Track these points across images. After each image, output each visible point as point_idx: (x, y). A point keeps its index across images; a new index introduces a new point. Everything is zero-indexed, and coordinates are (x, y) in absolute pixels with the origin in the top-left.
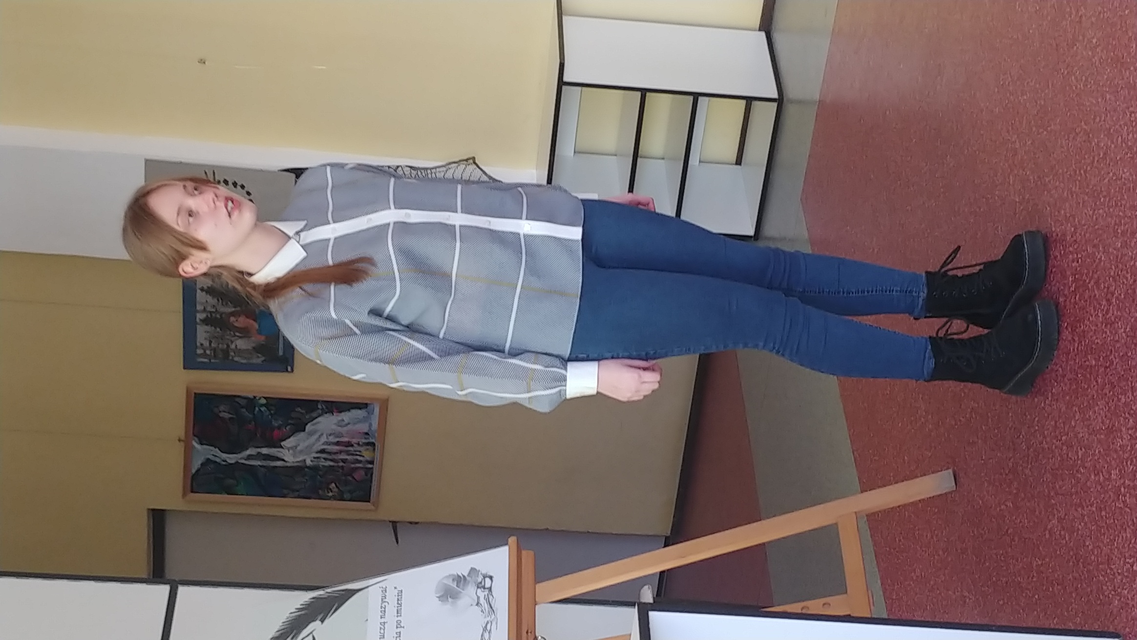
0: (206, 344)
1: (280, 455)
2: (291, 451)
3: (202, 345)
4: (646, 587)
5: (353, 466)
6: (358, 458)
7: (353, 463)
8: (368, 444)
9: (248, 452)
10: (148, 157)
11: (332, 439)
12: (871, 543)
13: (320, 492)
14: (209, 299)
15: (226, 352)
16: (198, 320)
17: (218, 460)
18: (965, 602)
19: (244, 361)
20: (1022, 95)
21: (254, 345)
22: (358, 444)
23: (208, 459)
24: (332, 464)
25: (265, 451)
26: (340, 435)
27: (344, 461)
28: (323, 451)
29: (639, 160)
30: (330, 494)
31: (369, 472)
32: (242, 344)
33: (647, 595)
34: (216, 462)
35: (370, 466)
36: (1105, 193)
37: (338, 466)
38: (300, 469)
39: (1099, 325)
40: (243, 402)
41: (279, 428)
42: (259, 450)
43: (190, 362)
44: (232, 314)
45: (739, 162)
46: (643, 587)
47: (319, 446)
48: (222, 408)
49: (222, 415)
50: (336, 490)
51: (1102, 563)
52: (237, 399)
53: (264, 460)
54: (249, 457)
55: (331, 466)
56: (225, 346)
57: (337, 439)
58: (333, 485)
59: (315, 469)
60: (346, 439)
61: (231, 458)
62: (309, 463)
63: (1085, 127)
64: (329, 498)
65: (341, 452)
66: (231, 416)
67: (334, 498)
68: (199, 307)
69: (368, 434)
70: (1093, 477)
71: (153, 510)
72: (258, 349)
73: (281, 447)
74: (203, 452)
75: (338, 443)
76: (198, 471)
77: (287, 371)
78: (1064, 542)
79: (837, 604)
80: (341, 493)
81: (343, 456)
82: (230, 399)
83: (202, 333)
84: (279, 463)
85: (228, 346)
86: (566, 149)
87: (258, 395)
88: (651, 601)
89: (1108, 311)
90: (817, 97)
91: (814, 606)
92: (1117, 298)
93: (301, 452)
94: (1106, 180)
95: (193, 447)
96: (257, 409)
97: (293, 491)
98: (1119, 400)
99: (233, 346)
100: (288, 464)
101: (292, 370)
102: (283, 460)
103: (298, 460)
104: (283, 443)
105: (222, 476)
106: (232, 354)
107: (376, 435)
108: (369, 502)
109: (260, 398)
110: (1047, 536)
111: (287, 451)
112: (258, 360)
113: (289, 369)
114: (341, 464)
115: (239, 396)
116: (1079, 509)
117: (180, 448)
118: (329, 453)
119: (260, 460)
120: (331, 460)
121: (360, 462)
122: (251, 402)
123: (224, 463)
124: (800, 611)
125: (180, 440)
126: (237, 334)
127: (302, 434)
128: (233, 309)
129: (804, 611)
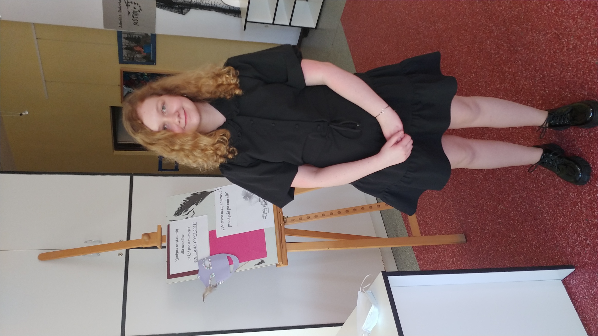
0: (126, 55)
14: (127, 42)
15: (133, 59)
16: (123, 48)
19: (139, 61)
21: (142, 56)
32: (138, 56)
40: (139, 74)
43: (121, 61)
44: (135, 46)
48: (133, 76)
49: (132, 78)
56: (133, 57)
66: (135, 79)
68: (123, 44)
71: (112, 107)
72: (144, 58)
74: (127, 90)
77: (154, 65)
82: (136, 74)
83: (125, 52)
85: (134, 56)
87: (144, 72)
95: (124, 88)
96: (144, 76)
99: (135, 56)
101: (155, 64)
106: (135, 59)
109: (145, 73)
112: (144, 61)
113: (154, 64)
115: (138, 72)
117: (119, 88)
122: (142, 74)
125: (119, 86)
126: (137, 53)
128: (135, 45)
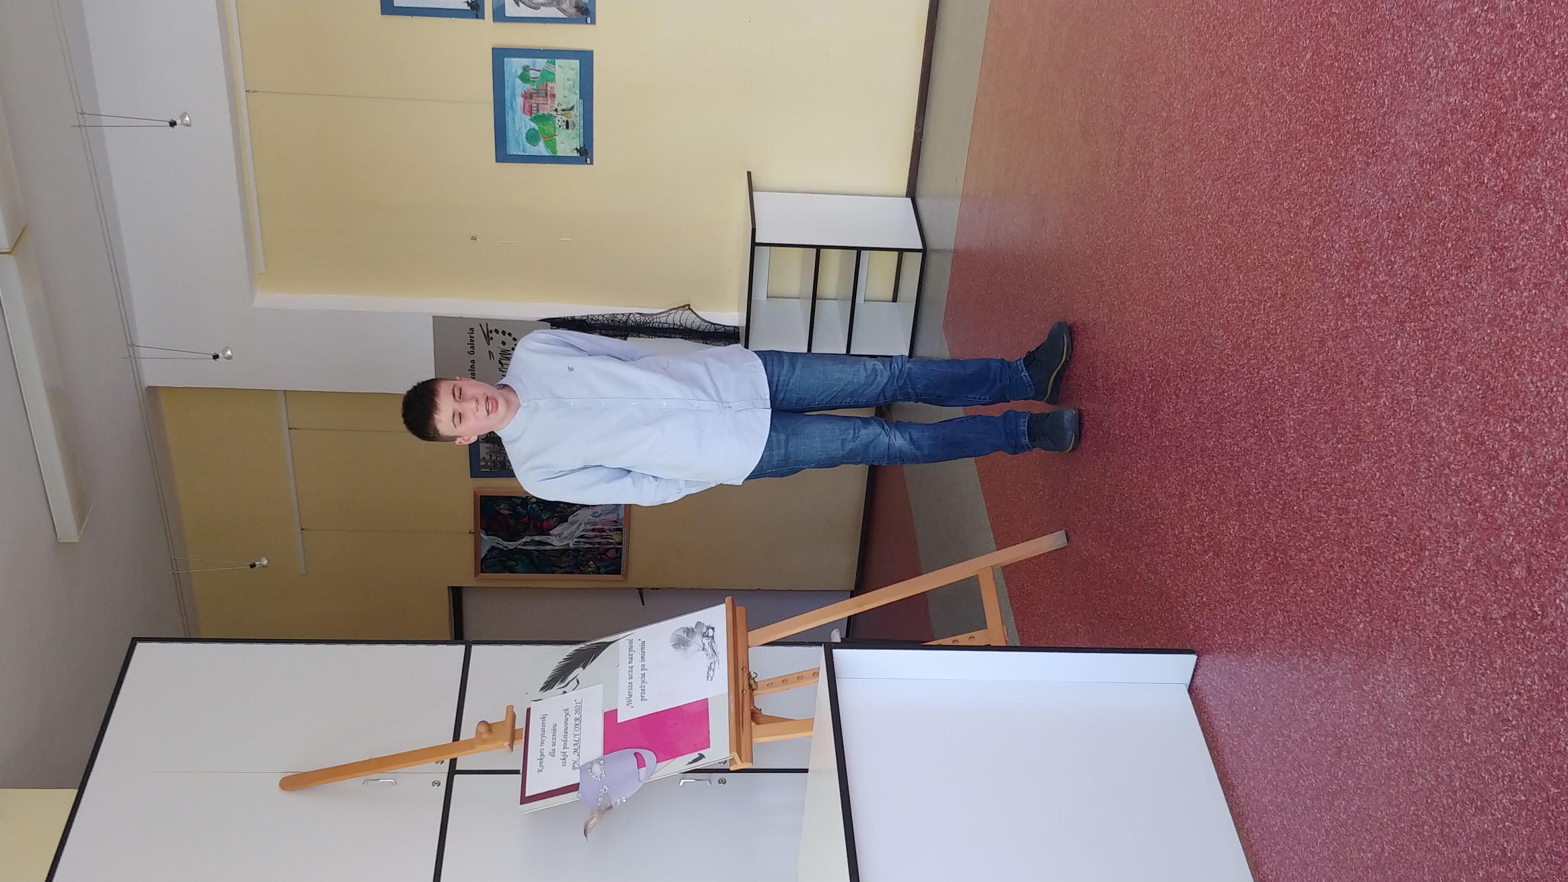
0: (487, 457)
1: (549, 541)
2: (557, 538)
3: (484, 458)
4: (835, 630)
5: (606, 547)
6: (611, 541)
7: (606, 545)
8: (617, 530)
9: (524, 540)
10: (434, 315)
11: (589, 527)
12: (1006, 589)
13: (582, 568)
17: (501, 547)
18: (1078, 632)
20: (1107, 239)
22: (609, 530)
23: (493, 547)
24: (589, 546)
25: (537, 538)
26: (595, 524)
27: (599, 543)
28: (582, 537)
29: (817, 301)
30: (590, 569)
31: (619, 551)
33: (836, 637)
34: (499, 549)
35: (620, 547)
36: (1171, 313)
37: (595, 548)
38: (564, 551)
39: (1171, 415)
40: (519, 501)
41: (547, 519)
42: (532, 537)
43: (476, 472)
45: (895, 299)
46: (832, 630)
47: (579, 533)
48: (502, 506)
49: (502, 512)
50: (594, 566)
51: (1179, 597)
52: (513, 500)
53: (537, 545)
54: (525, 544)
55: (589, 548)
57: (593, 527)
58: (591, 562)
59: (577, 550)
60: (600, 527)
61: (511, 545)
62: (571, 546)
63: (1154, 263)
64: (589, 573)
65: (596, 536)
66: (509, 512)
67: (593, 572)
69: (617, 522)
70: (1170, 531)
71: (452, 587)
73: (550, 535)
74: (489, 541)
75: (594, 530)
76: (485, 556)
78: (1150, 582)
79: (979, 637)
80: (599, 568)
81: (598, 540)
82: (509, 500)
83: (484, 450)
84: (548, 548)
86: (760, 295)
88: (839, 641)
89: (1177, 403)
90: (952, 247)
91: (963, 639)
92: (1184, 393)
93: (566, 538)
94: (1172, 303)
95: (481, 537)
96: (529, 506)
97: (561, 568)
98: (1188, 471)
100: (556, 548)
102: (553, 545)
103: (564, 544)
104: (550, 532)
105: (504, 559)
107: (623, 522)
108: (620, 574)
110: (1138, 577)
111: (554, 537)
114: (597, 546)
115: (514, 497)
116: (1161, 556)
117: (470, 540)
118: (586, 538)
119: (534, 546)
120: (590, 543)
121: (611, 544)
123: (506, 549)
124: (952, 644)
125: (470, 533)
127: (566, 524)
129: (955, 644)
